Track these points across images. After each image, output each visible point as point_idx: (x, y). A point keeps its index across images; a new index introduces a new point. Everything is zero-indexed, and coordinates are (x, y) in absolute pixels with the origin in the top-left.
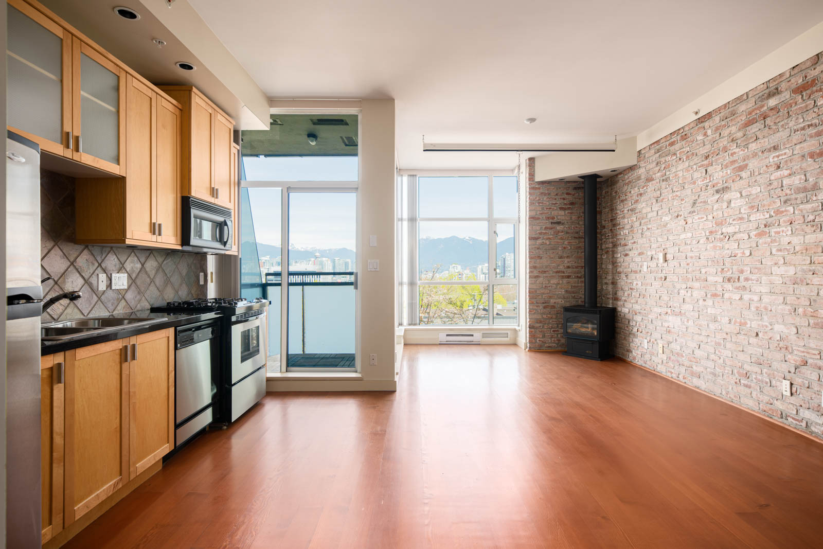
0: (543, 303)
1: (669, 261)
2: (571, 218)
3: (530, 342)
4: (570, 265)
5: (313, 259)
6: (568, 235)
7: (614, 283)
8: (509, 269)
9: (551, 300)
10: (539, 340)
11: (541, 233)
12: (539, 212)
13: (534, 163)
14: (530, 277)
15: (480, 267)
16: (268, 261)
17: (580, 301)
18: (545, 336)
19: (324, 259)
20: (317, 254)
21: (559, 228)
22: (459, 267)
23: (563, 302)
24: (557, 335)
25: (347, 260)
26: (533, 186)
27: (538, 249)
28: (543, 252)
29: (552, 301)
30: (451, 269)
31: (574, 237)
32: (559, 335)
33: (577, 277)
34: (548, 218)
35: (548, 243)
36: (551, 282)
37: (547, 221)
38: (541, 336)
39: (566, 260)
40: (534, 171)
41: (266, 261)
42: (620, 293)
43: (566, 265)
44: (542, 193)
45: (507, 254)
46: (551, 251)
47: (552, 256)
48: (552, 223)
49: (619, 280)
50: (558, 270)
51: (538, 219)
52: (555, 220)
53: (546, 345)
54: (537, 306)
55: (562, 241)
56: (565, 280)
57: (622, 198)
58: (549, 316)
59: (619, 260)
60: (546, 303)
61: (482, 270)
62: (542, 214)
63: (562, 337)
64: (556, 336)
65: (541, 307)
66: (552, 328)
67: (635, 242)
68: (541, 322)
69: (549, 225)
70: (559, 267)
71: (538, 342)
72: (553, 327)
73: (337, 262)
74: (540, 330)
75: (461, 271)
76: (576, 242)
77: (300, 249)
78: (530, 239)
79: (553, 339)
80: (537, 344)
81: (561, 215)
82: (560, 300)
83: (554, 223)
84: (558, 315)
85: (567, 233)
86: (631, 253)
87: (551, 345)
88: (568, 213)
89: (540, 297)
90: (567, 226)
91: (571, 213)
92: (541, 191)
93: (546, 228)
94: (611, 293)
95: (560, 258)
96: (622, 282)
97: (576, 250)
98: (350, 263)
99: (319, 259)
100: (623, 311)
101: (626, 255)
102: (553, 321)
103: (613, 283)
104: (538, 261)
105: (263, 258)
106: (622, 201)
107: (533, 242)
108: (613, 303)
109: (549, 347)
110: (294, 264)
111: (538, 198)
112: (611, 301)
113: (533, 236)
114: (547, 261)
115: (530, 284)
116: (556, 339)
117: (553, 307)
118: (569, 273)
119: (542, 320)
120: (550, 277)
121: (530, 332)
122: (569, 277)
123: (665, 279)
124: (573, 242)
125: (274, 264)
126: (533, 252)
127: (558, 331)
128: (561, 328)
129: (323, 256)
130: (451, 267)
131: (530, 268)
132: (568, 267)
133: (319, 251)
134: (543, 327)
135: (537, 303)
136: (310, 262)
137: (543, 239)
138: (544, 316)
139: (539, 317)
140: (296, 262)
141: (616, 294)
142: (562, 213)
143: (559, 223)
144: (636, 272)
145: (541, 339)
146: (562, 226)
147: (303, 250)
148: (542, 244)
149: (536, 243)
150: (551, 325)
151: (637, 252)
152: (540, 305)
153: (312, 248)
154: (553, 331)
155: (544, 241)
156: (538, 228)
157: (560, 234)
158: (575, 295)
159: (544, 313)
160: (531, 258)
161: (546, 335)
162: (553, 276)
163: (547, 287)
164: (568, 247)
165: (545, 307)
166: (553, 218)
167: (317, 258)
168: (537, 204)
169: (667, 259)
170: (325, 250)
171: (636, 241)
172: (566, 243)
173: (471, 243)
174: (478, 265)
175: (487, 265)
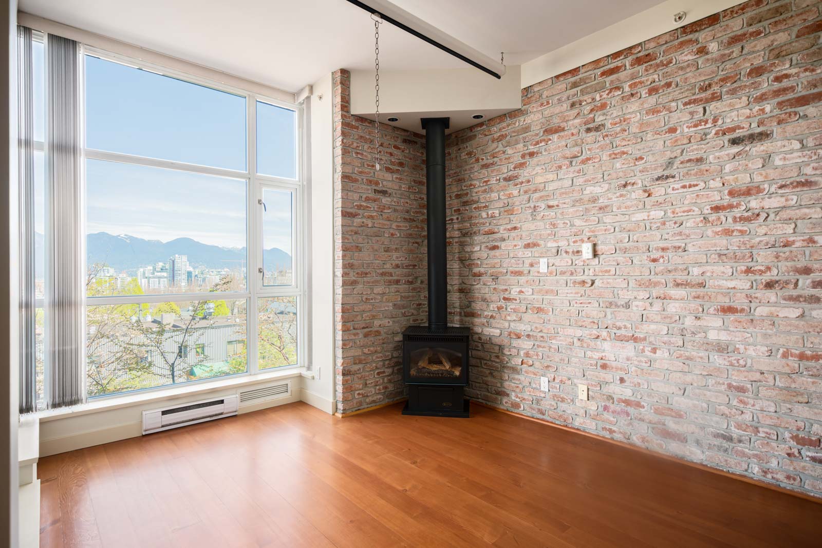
0: (364, 328)
1: (602, 257)
2: (400, 187)
3: (345, 400)
4: (399, 262)
6: (396, 214)
7: (465, 291)
9: (375, 322)
10: (359, 394)
11: (361, 206)
12: (356, 169)
13: (349, 81)
14: (344, 284)
15: (142, 270)
17: (411, 320)
18: (366, 384)
21: (385, 200)
22: (112, 271)
23: (391, 323)
24: (383, 379)
26: (348, 120)
27: (356, 233)
28: (364, 240)
29: (377, 323)
31: (404, 219)
32: (386, 379)
33: (408, 281)
34: (370, 182)
35: (370, 226)
36: (375, 292)
37: (369, 187)
38: (361, 386)
39: (395, 255)
40: (349, 95)
42: (478, 306)
43: (394, 263)
44: (361, 137)
45: (177, 255)
46: (374, 239)
47: (375, 248)
48: (375, 191)
49: (477, 286)
50: (384, 270)
51: (356, 181)
52: (380, 188)
53: (367, 400)
54: (355, 335)
55: (388, 223)
56: (393, 288)
57: (481, 163)
58: (372, 349)
59: (476, 256)
60: (367, 327)
61: (144, 273)
62: (361, 172)
63: (390, 381)
64: (381, 381)
65: (361, 336)
66: (377, 368)
67: (515, 228)
68: (360, 362)
69: (372, 195)
70: (385, 267)
71: (357, 397)
72: (378, 366)
74: (359, 376)
75: (115, 275)
76: (406, 227)
78: (345, 214)
79: (378, 387)
80: (355, 401)
81: (388, 181)
82: (387, 320)
83: (379, 192)
84: (385, 345)
85: (395, 210)
86: (503, 245)
87: (375, 398)
88: (397, 178)
89: (359, 318)
90: (395, 200)
91: (401, 179)
92: (360, 132)
93: (367, 199)
94: (457, 305)
95: (386, 251)
96: (483, 288)
97: (407, 239)
100: (485, 332)
101: (495, 248)
102: (377, 357)
103: (461, 291)
104: (356, 254)
106: (486, 166)
107: (348, 220)
108: (461, 321)
109: (374, 401)
111: (355, 145)
112: (457, 318)
113: (349, 210)
114: (369, 255)
115: (344, 295)
116: (381, 387)
117: (378, 333)
118: (398, 276)
119: (363, 357)
120: (373, 282)
121: (345, 383)
122: (397, 282)
123: (592, 285)
124: (403, 226)
126: (348, 239)
127: (384, 372)
128: (388, 368)
131: (344, 266)
132: (397, 266)
134: (364, 368)
135: (354, 329)
137: (364, 217)
138: (366, 351)
139: (358, 352)
141: (469, 306)
142: (388, 176)
143: (384, 193)
144: (519, 273)
145: (360, 392)
146: (389, 199)
148: (362, 226)
149: (353, 222)
150: (374, 365)
151: (521, 244)
152: (358, 331)
154: (378, 374)
155: (364, 220)
156: (356, 196)
157: (385, 211)
158: (406, 310)
159: (363, 346)
160: (345, 249)
161: (368, 382)
162: (377, 281)
163: (369, 299)
164: (397, 233)
165: (366, 335)
166: (377, 183)
168: (354, 155)
169: (599, 253)
171: (518, 225)
172: (394, 226)
173: (128, 241)
174: (138, 268)
175: (151, 268)
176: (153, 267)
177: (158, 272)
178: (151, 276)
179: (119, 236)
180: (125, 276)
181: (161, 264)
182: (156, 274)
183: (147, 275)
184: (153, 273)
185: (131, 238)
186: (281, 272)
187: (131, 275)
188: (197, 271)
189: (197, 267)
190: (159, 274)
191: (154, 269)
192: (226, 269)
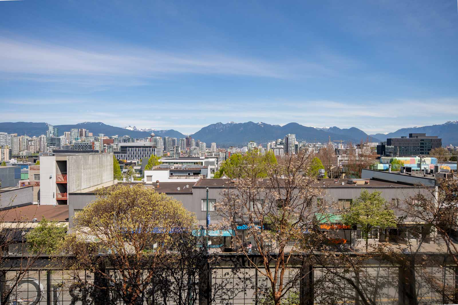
5: (149, 138)
8: (291, 145)
15: (270, 143)
16: (117, 139)
19: (158, 137)
20: (153, 134)
22: (255, 144)
25: (174, 138)
30: (249, 145)
41: (115, 138)
45: (289, 134)
61: (271, 146)
73: (167, 139)
75: (256, 147)
77: (140, 130)
98: (176, 141)
99: (154, 138)
105: (113, 137)
110: (136, 141)
125: (121, 141)
129: (156, 135)
130: (249, 143)
133: (154, 132)
136: (148, 140)
140: (137, 140)
147: (142, 131)
153: (149, 129)
167: (152, 137)
170: (158, 131)
173: (263, 126)
174: (267, 142)
175: (274, 142)
176: (276, 142)
177: (278, 145)
178: (275, 147)
179: (258, 123)
180: (261, 147)
181: (280, 140)
182: (277, 146)
183: (272, 147)
184: (276, 146)
185: (264, 124)
186: (359, 145)
187: (263, 147)
188: (301, 145)
189: (301, 142)
190: (279, 146)
191: (276, 143)
192: (319, 143)
